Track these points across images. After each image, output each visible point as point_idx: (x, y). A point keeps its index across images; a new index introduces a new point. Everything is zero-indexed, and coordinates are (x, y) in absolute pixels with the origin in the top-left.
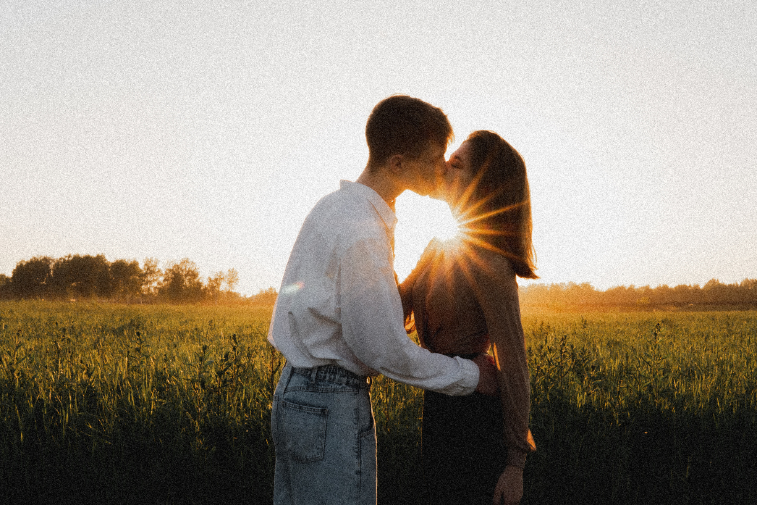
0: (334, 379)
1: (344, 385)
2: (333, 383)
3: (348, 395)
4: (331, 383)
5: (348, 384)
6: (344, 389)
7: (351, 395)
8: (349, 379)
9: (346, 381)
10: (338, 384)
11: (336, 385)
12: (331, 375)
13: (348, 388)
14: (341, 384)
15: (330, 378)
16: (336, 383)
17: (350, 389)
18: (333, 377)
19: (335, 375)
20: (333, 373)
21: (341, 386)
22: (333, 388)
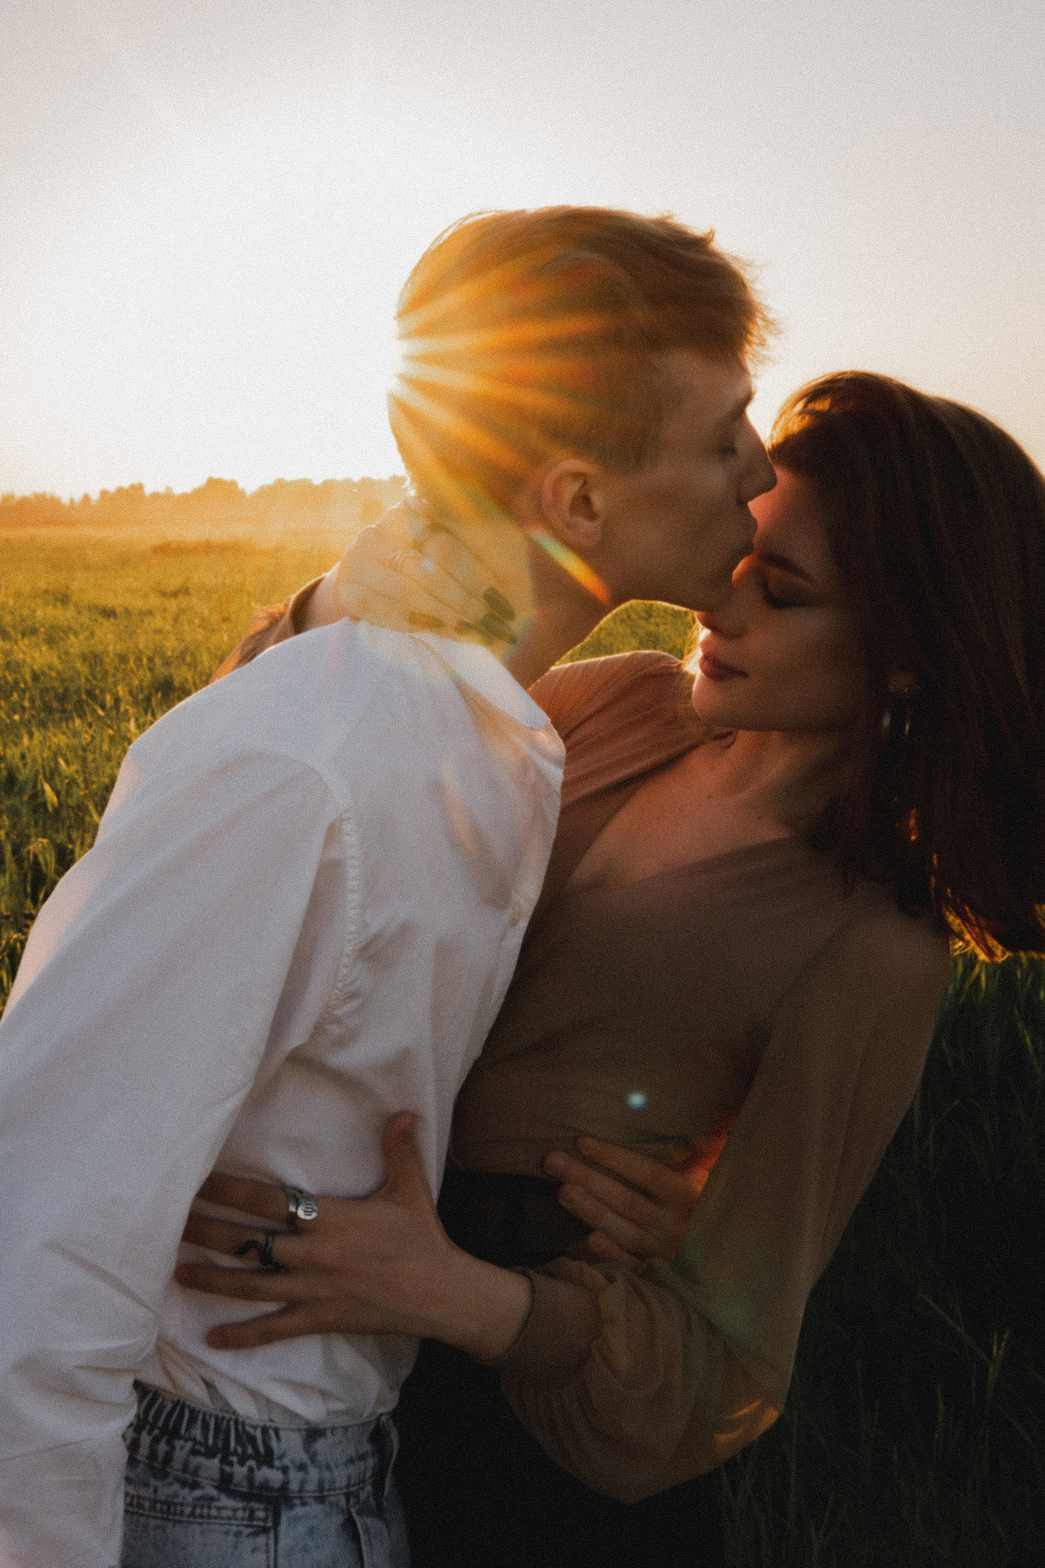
0: (168, 1458)
1: (212, 1492)
2: (162, 1474)
3: (227, 1533)
4: (156, 1477)
5: (225, 1483)
6: (210, 1508)
7: (238, 1534)
8: (231, 1464)
9: (216, 1475)
10: (184, 1484)
11: (176, 1487)
12: (156, 1441)
13: (226, 1501)
14: (195, 1486)
15: (153, 1455)
16: (177, 1480)
17: (235, 1510)
18: (162, 1447)
19: (170, 1443)
20: (164, 1430)
21: (198, 1493)
22: (162, 1495)
